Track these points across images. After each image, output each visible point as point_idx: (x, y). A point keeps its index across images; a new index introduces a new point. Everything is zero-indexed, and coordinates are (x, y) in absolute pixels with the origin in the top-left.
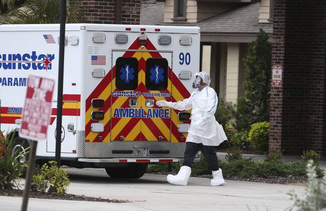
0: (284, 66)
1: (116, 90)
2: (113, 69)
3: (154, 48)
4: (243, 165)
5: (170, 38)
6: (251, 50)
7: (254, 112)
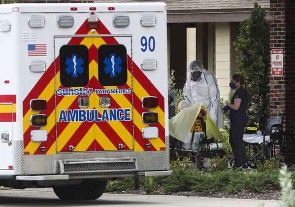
0: (286, 49)
1: (61, 87)
2: (57, 60)
3: (108, 33)
4: (229, 178)
5: (128, 19)
6: (244, 31)
7: (251, 110)
